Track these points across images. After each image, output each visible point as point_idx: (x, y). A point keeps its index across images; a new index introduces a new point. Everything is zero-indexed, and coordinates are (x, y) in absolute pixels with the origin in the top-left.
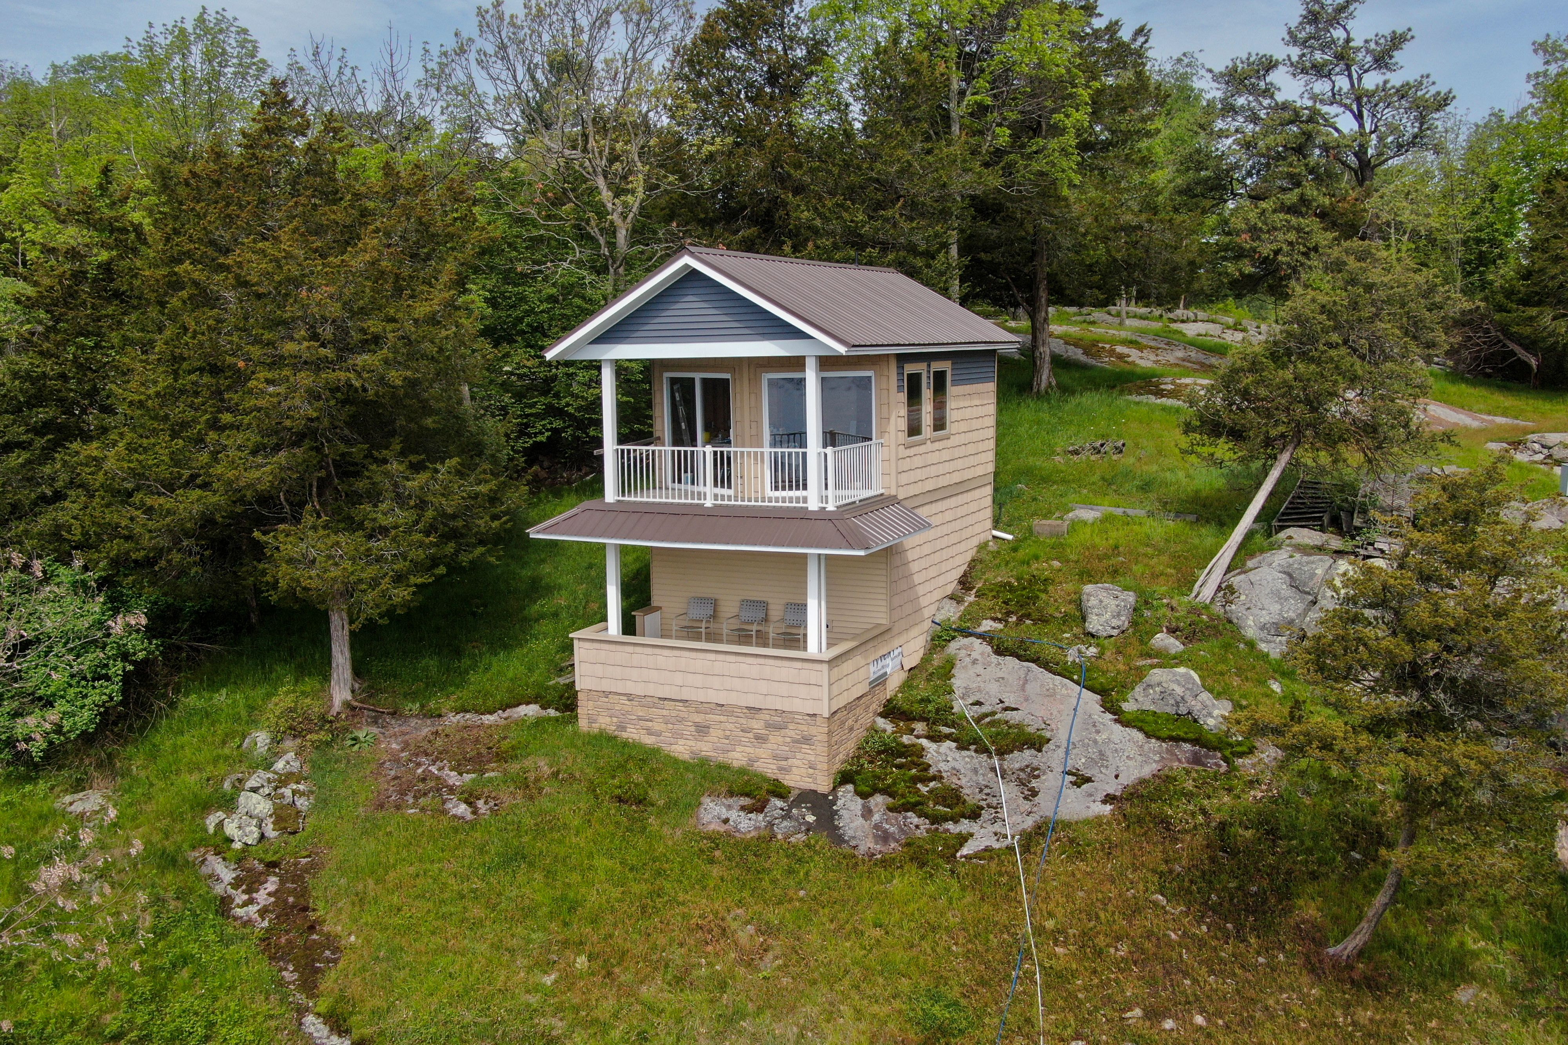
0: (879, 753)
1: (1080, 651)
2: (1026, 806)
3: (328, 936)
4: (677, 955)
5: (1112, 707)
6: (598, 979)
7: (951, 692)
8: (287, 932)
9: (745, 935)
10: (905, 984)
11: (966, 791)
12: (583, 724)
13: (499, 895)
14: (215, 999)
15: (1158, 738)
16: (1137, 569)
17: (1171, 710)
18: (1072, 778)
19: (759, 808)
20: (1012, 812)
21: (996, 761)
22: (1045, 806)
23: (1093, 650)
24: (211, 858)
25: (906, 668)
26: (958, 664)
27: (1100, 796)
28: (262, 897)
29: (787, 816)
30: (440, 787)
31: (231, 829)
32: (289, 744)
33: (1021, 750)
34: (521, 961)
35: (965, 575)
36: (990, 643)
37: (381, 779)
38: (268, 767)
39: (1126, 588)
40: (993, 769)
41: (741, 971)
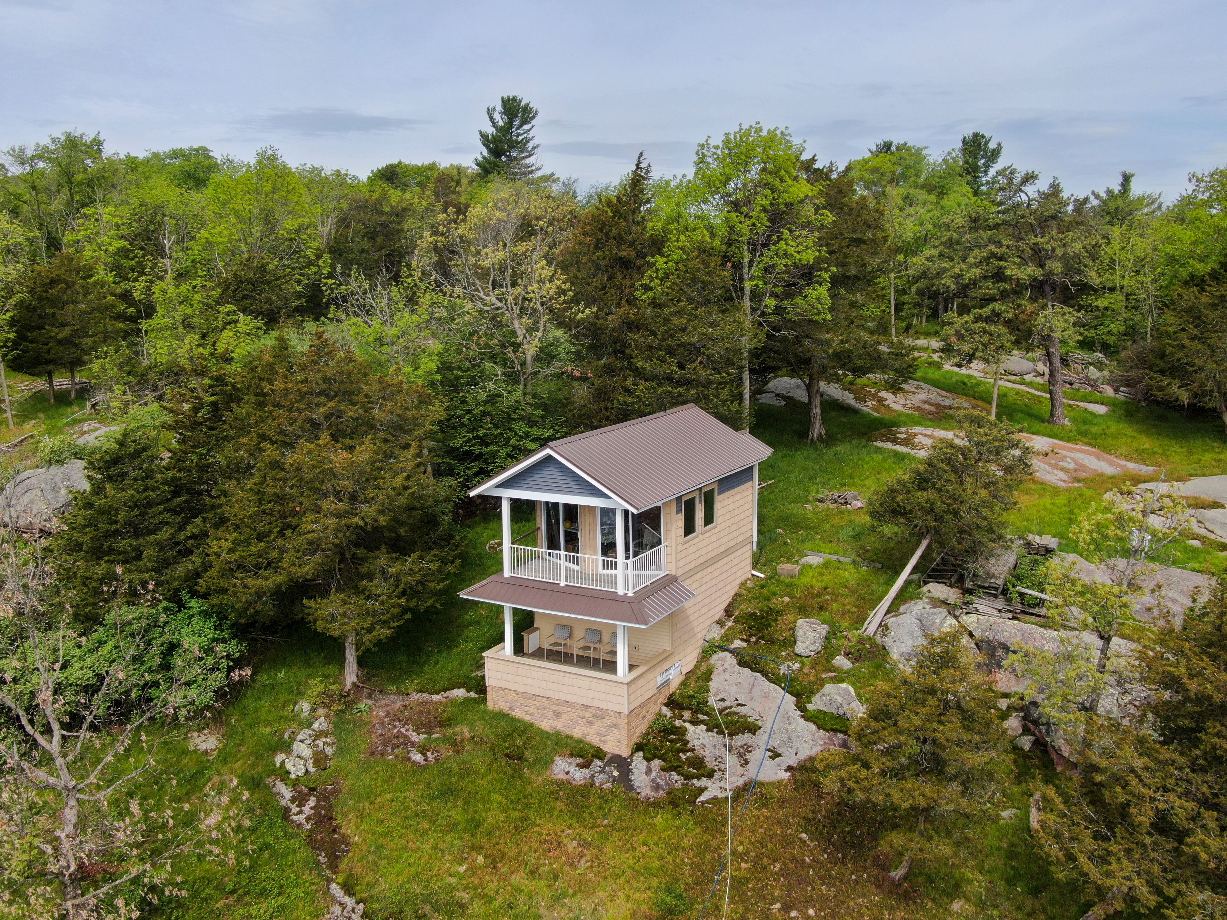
0: (660, 731)
1: (788, 666)
2: (741, 770)
3: (343, 836)
4: (532, 858)
5: (801, 707)
6: (489, 870)
7: (708, 691)
8: (321, 833)
9: (571, 846)
10: (655, 882)
11: (707, 759)
12: (490, 705)
13: (437, 815)
14: (283, 871)
15: (825, 730)
16: (835, 606)
17: (834, 711)
18: (770, 754)
19: (586, 765)
20: (732, 774)
21: (727, 740)
22: (752, 772)
23: (797, 665)
24: (278, 782)
25: (684, 672)
26: (715, 672)
27: (784, 767)
28: (307, 809)
29: (603, 771)
30: (407, 742)
31: (289, 766)
32: (321, 711)
33: (743, 733)
34: (448, 857)
35: (729, 606)
36: (736, 657)
37: (373, 736)
38: (309, 726)
39: (824, 622)
40: (725, 746)
41: (567, 868)
